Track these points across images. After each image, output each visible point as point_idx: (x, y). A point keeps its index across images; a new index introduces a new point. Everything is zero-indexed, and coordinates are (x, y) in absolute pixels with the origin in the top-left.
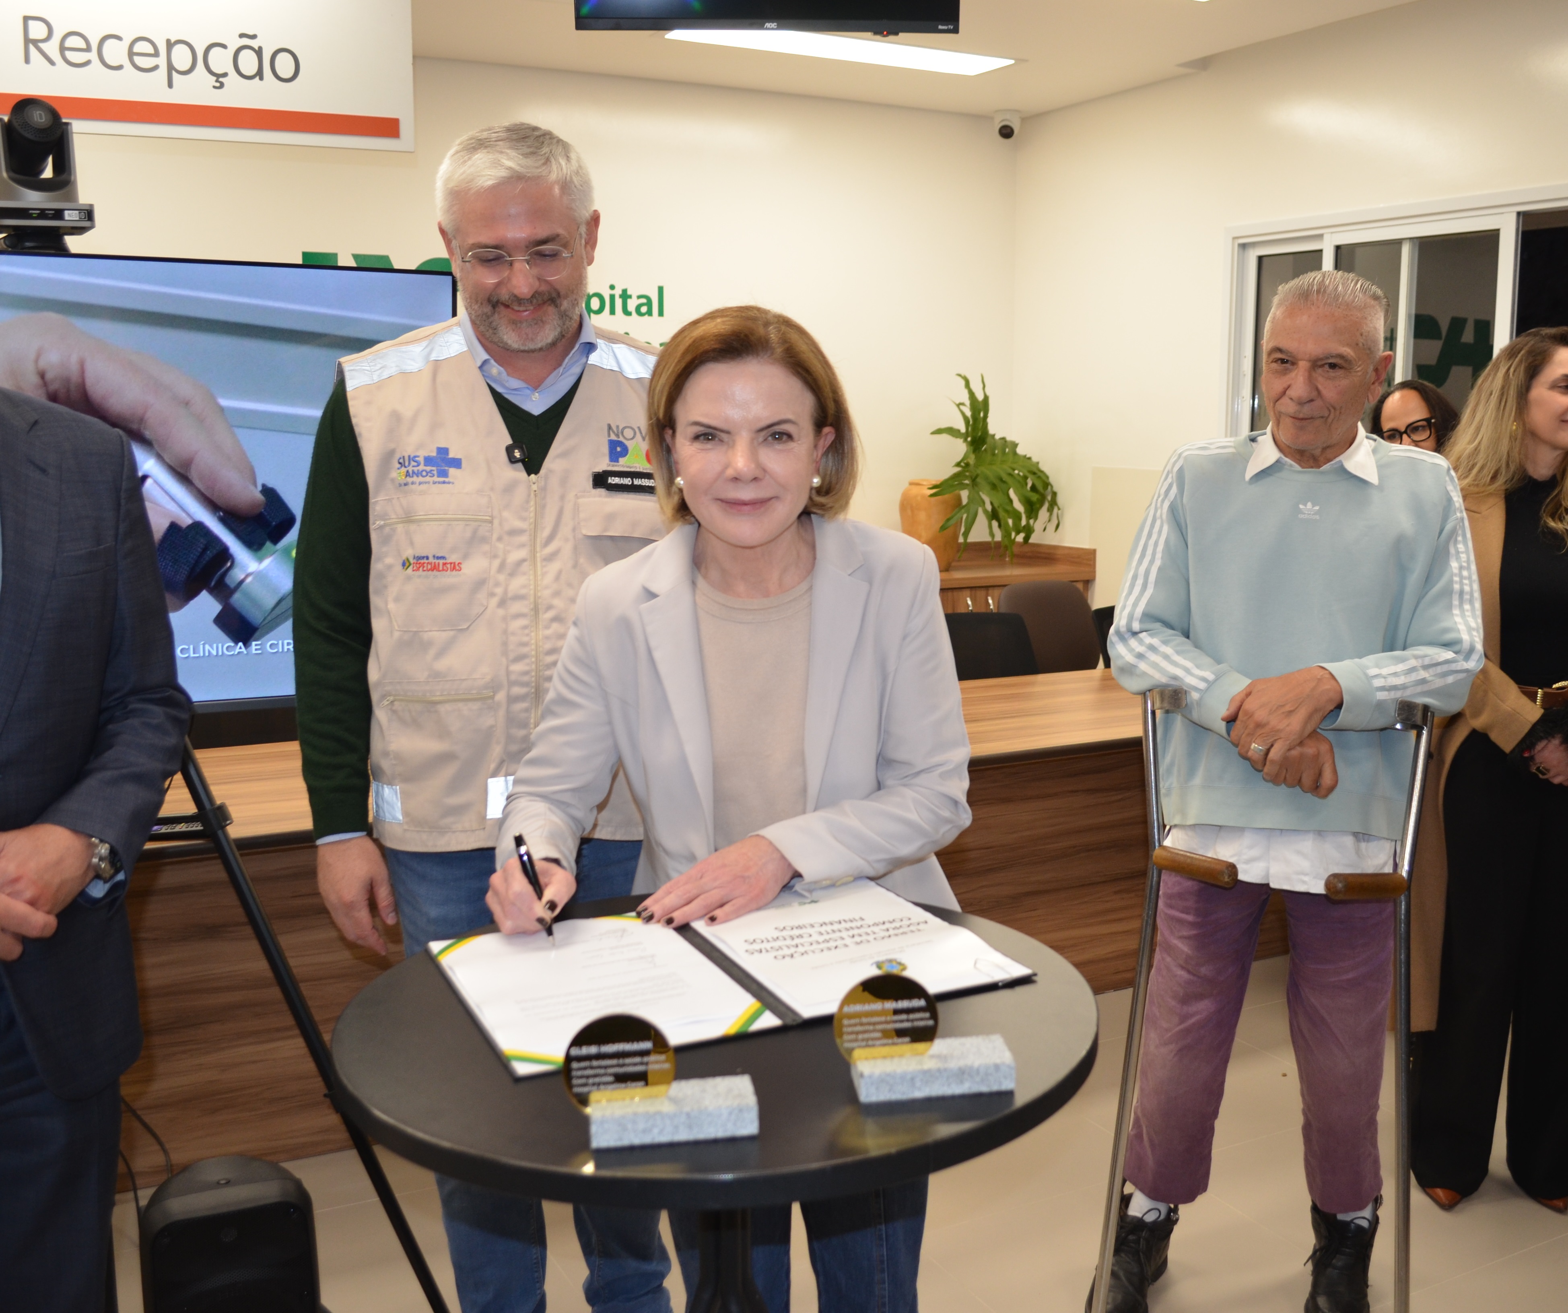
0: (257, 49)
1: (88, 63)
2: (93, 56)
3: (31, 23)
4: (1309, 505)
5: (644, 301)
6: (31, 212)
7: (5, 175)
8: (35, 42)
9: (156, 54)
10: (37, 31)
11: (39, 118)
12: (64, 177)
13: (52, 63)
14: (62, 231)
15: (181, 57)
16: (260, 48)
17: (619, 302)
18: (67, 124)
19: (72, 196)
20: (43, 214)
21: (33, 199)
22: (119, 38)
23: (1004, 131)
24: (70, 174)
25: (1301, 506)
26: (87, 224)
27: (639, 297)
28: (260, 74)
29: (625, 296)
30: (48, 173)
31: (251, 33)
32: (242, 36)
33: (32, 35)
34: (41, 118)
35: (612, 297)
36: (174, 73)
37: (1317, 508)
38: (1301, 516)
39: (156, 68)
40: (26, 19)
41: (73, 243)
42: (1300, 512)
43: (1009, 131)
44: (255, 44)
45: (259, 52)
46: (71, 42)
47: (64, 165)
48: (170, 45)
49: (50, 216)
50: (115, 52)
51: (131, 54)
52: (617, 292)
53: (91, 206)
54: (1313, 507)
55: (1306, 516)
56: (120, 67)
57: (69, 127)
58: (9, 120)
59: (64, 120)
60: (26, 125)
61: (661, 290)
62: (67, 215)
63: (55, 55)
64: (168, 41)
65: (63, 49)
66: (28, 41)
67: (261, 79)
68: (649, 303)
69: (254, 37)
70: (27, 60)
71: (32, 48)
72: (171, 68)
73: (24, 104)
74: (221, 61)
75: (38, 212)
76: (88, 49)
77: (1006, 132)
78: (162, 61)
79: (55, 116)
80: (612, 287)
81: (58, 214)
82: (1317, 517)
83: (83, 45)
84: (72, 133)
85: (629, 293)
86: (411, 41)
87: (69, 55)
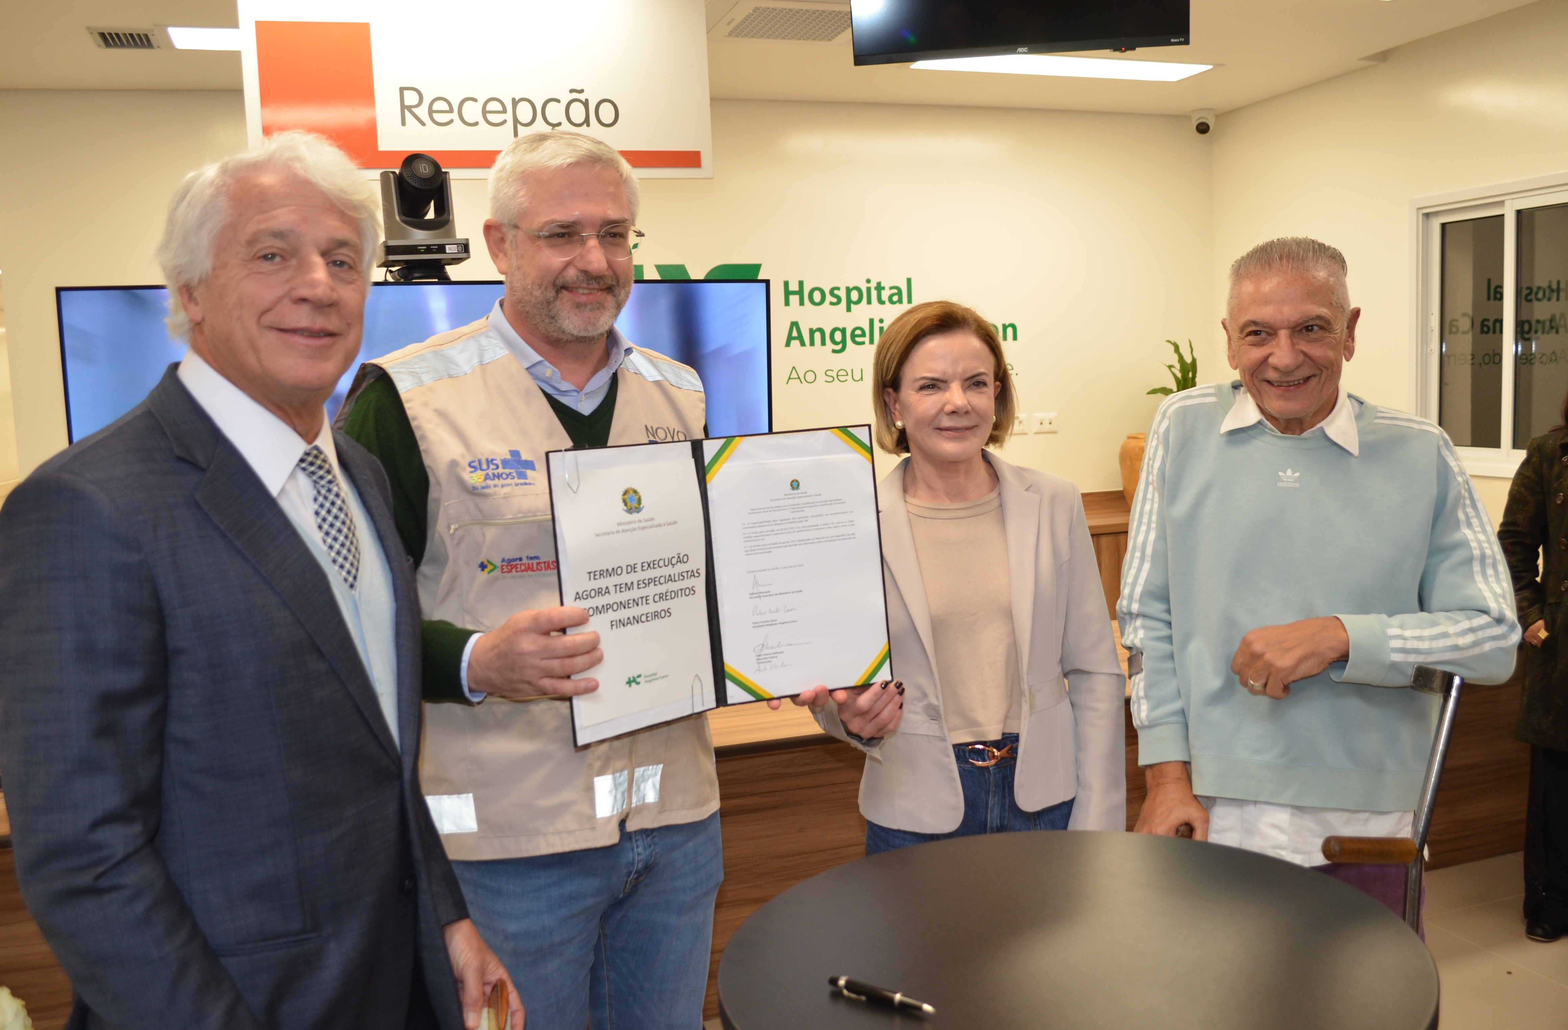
0: (584, 101)
1: (451, 121)
2: (455, 116)
3: (405, 92)
5: (895, 291)
6: (419, 248)
7: (398, 218)
8: (409, 108)
9: (504, 111)
10: (411, 98)
11: (424, 170)
12: (445, 217)
13: (423, 124)
14: (443, 262)
15: (524, 112)
16: (587, 100)
17: (874, 294)
18: (446, 173)
19: (451, 233)
20: (429, 249)
21: (420, 237)
22: (475, 100)
23: (1201, 128)
24: (449, 215)
26: (464, 255)
27: (891, 288)
28: (587, 121)
29: (879, 288)
30: (431, 215)
31: (579, 88)
32: (572, 91)
33: (407, 103)
34: (425, 170)
35: (869, 289)
36: (518, 125)
39: (505, 122)
40: (402, 90)
41: (453, 272)
43: (1204, 127)
44: (582, 97)
45: (586, 104)
46: (440, 105)
47: (443, 208)
48: (515, 103)
49: (434, 250)
50: (472, 112)
51: (485, 112)
52: (873, 285)
53: (467, 240)
56: (476, 124)
57: (447, 176)
58: (400, 173)
59: (443, 170)
60: (414, 176)
61: (909, 281)
62: (448, 249)
63: (425, 117)
64: (514, 99)
65: (431, 112)
66: (403, 107)
67: (588, 125)
68: (900, 293)
69: (582, 91)
70: (404, 123)
71: (407, 112)
72: (516, 121)
73: (412, 159)
74: (555, 113)
75: (425, 248)
76: (451, 110)
77: (1203, 129)
78: (509, 116)
79: (437, 167)
80: (868, 281)
81: (441, 249)
83: (447, 108)
84: (450, 179)
85: (882, 285)
86: (708, 86)
87: (436, 116)
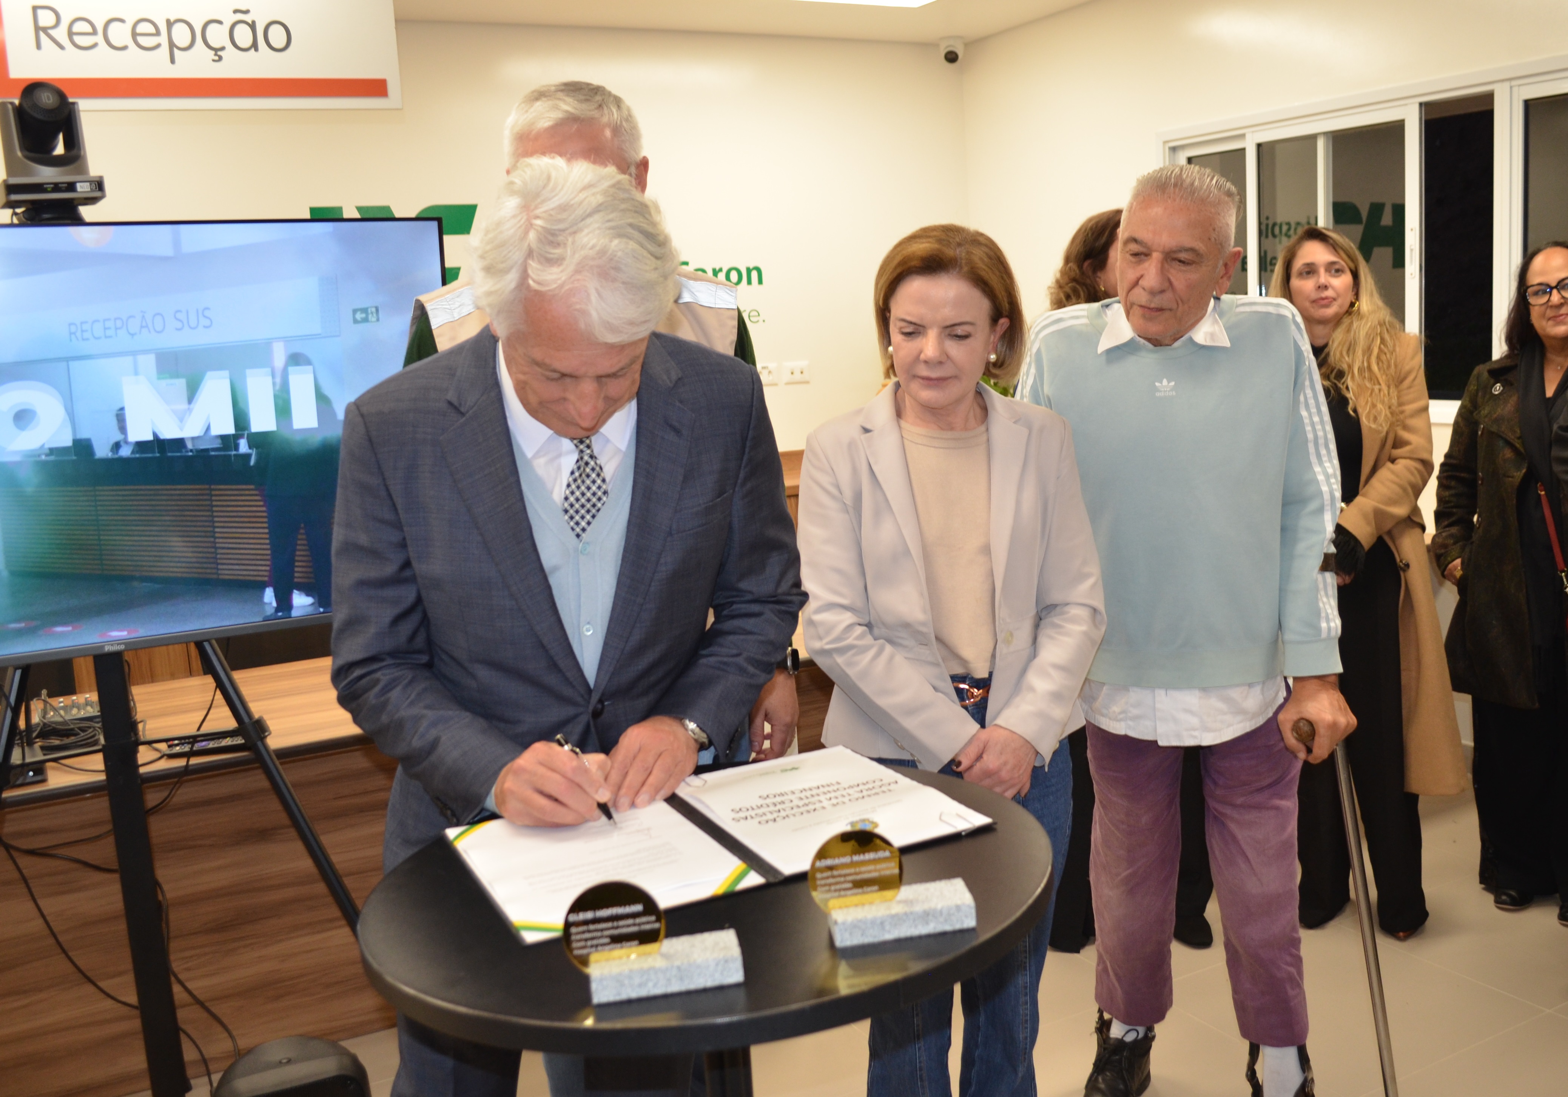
0: (250, 23)
1: (95, 45)
2: (99, 38)
3: (40, 12)
4: (1165, 382)
6: (45, 186)
7: (19, 154)
8: (45, 30)
9: (158, 33)
10: (46, 19)
11: (47, 99)
12: (74, 152)
13: (62, 47)
14: (76, 202)
15: (181, 35)
16: (254, 22)
18: (74, 104)
19: (83, 169)
20: (56, 187)
21: (47, 174)
22: (122, 21)
23: (949, 56)
24: (79, 149)
25: (1157, 384)
26: (98, 194)
28: (255, 46)
30: (60, 150)
31: (244, 8)
32: (236, 11)
33: (42, 23)
34: (49, 99)
36: (175, 50)
37: (1173, 384)
38: (1158, 394)
39: (158, 46)
40: (35, 9)
41: (87, 212)
42: (1157, 390)
43: (953, 56)
44: (248, 18)
45: (253, 26)
46: (79, 27)
47: (73, 142)
48: (170, 24)
49: (64, 188)
50: (120, 34)
51: (134, 35)
53: (101, 178)
54: (1168, 383)
55: (1162, 394)
56: (125, 48)
57: (76, 106)
58: (20, 104)
59: (71, 100)
60: (35, 106)
62: (79, 187)
63: (64, 40)
64: (168, 21)
65: (71, 34)
66: (38, 29)
67: (256, 50)
69: (247, 12)
70: (39, 46)
71: (42, 35)
72: (172, 45)
73: (32, 88)
74: (218, 36)
75: (52, 186)
76: (95, 32)
77: (951, 57)
78: (163, 39)
79: (62, 96)
81: (71, 187)
82: (1174, 393)
83: (89, 29)
84: (79, 111)
86: (393, 7)
87: (78, 39)
